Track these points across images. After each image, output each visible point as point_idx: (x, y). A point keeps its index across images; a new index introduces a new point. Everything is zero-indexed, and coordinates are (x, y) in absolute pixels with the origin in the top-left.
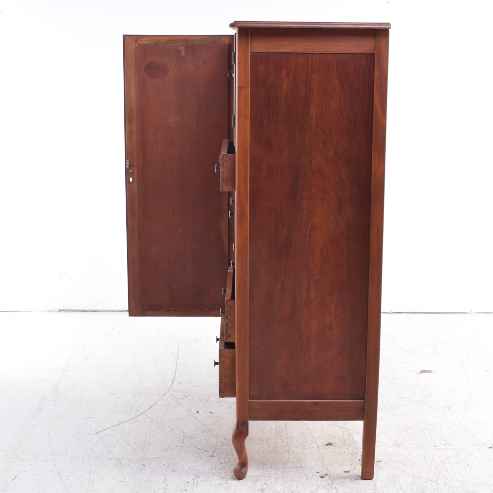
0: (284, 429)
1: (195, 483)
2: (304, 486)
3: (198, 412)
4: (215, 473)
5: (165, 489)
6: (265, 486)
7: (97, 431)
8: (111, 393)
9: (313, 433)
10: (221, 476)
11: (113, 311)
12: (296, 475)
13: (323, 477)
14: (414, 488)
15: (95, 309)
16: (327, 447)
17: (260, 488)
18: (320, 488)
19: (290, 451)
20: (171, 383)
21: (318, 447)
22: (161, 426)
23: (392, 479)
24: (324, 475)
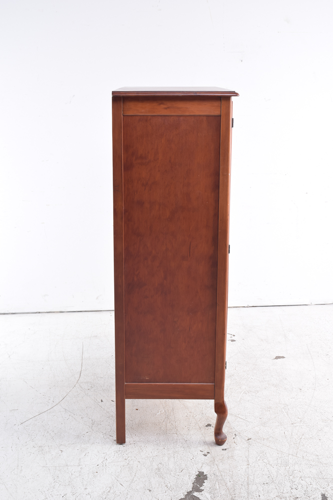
0: (172, 413)
1: (104, 466)
2: (192, 464)
3: (102, 401)
4: (120, 455)
5: (80, 472)
6: (160, 465)
7: (22, 422)
8: (31, 386)
9: (195, 416)
10: (125, 458)
11: (28, 313)
12: (184, 454)
13: (206, 456)
14: (279, 462)
15: (14, 312)
16: (207, 428)
17: (156, 467)
18: (204, 465)
19: (178, 433)
20: (79, 376)
21: (200, 428)
22: (73, 415)
23: (261, 455)
24: (206, 454)
